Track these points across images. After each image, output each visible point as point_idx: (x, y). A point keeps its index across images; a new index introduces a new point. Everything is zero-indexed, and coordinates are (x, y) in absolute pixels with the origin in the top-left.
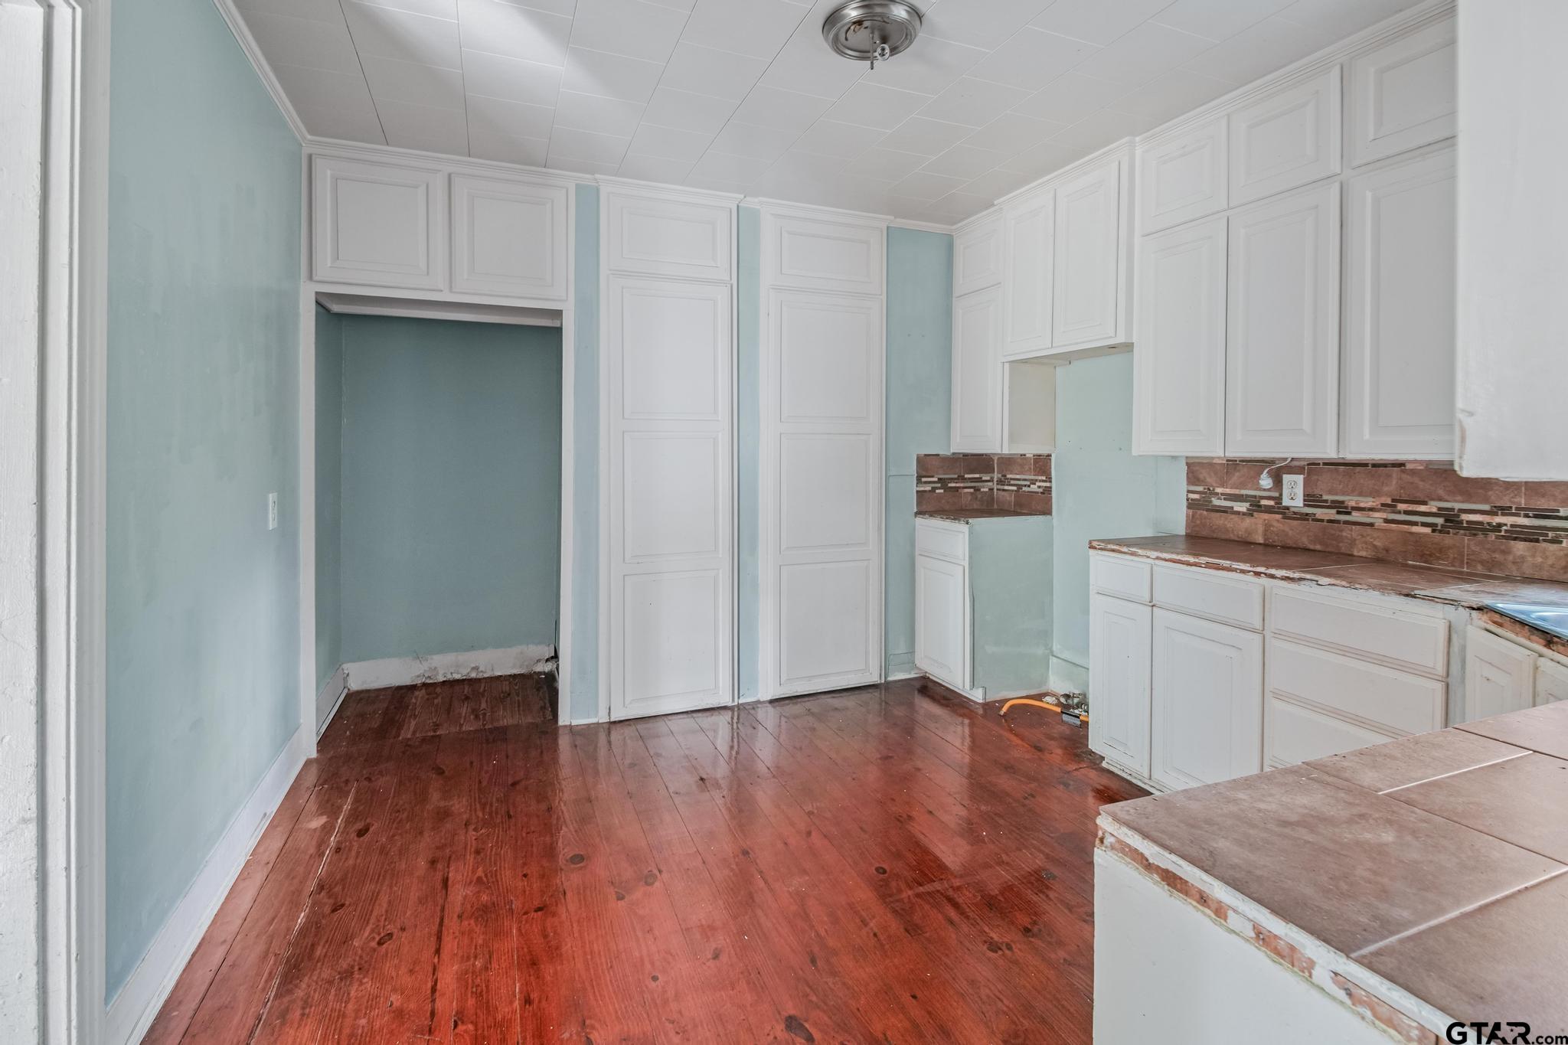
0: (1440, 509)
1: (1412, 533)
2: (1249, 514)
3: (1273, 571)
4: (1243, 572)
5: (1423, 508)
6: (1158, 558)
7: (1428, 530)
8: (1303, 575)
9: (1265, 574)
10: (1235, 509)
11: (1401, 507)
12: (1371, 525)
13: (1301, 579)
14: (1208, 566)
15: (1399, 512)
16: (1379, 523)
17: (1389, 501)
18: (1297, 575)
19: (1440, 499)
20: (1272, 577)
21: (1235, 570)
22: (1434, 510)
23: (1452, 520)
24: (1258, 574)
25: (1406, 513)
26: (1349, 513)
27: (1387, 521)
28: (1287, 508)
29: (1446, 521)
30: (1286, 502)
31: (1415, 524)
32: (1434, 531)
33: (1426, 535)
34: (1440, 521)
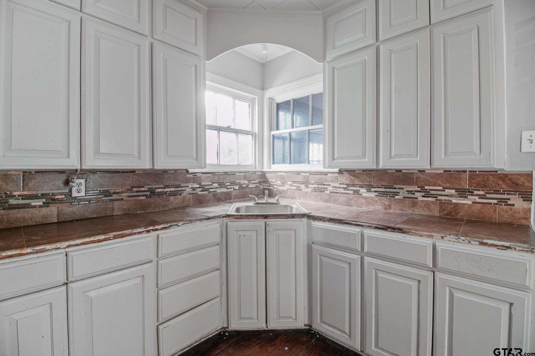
0: (149, 189)
1: (138, 200)
2: (46, 205)
3: (157, 227)
4: (140, 233)
5: (143, 189)
6: (69, 246)
7: (144, 198)
8: (171, 224)
9: (153, 230)
10: (33, 204)
11: (135, 189)
12: (122, 199)
13: (170, 226)
14: (115, 237)
15: (134, 192)
16: (125, 198)
17: (129, 188)
18: (168, 225)
19: (149, 185)
20: (157, 230)
21: (135, 234)
22: (147, 189)
23: (152, 192)
24: (148, 231)
25: (137, 192)
26: (111, 196)
27: (129, 197)
28: (75, 198)
29: (151, 193)
30: (75, 194)
31: (140, 196)
32: (146, 198)
33: (144, 200)
34: (148, 193)
